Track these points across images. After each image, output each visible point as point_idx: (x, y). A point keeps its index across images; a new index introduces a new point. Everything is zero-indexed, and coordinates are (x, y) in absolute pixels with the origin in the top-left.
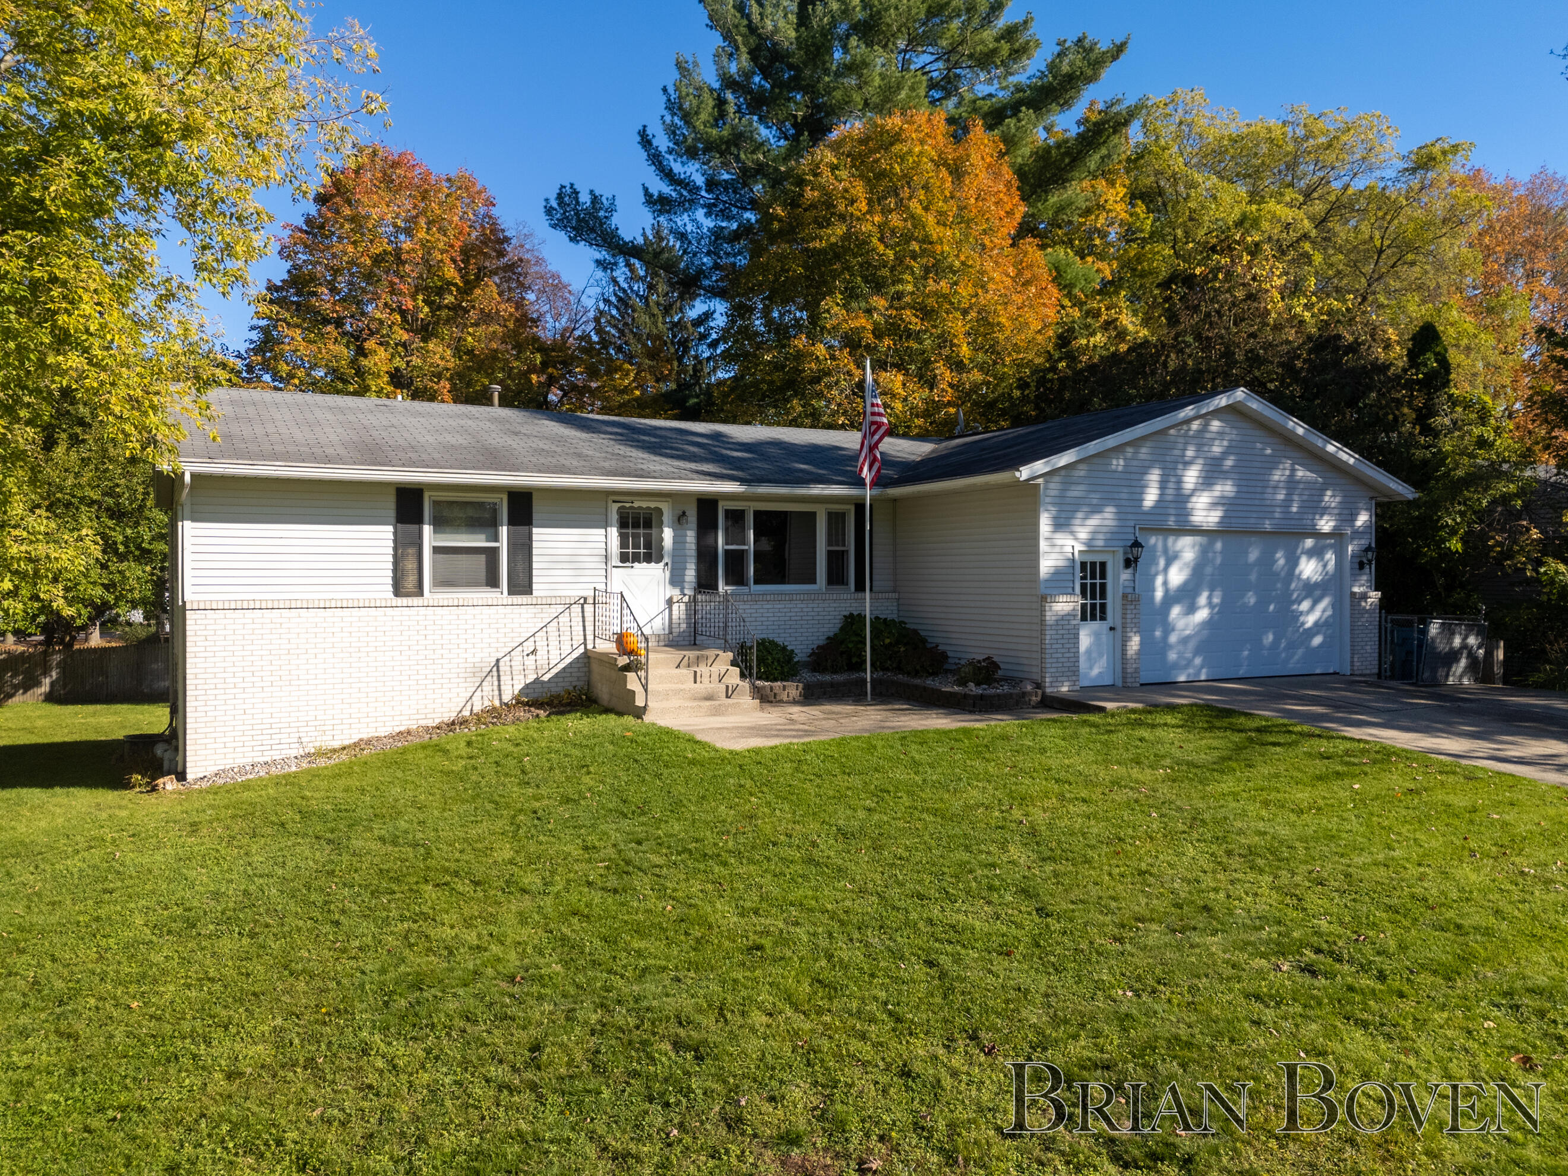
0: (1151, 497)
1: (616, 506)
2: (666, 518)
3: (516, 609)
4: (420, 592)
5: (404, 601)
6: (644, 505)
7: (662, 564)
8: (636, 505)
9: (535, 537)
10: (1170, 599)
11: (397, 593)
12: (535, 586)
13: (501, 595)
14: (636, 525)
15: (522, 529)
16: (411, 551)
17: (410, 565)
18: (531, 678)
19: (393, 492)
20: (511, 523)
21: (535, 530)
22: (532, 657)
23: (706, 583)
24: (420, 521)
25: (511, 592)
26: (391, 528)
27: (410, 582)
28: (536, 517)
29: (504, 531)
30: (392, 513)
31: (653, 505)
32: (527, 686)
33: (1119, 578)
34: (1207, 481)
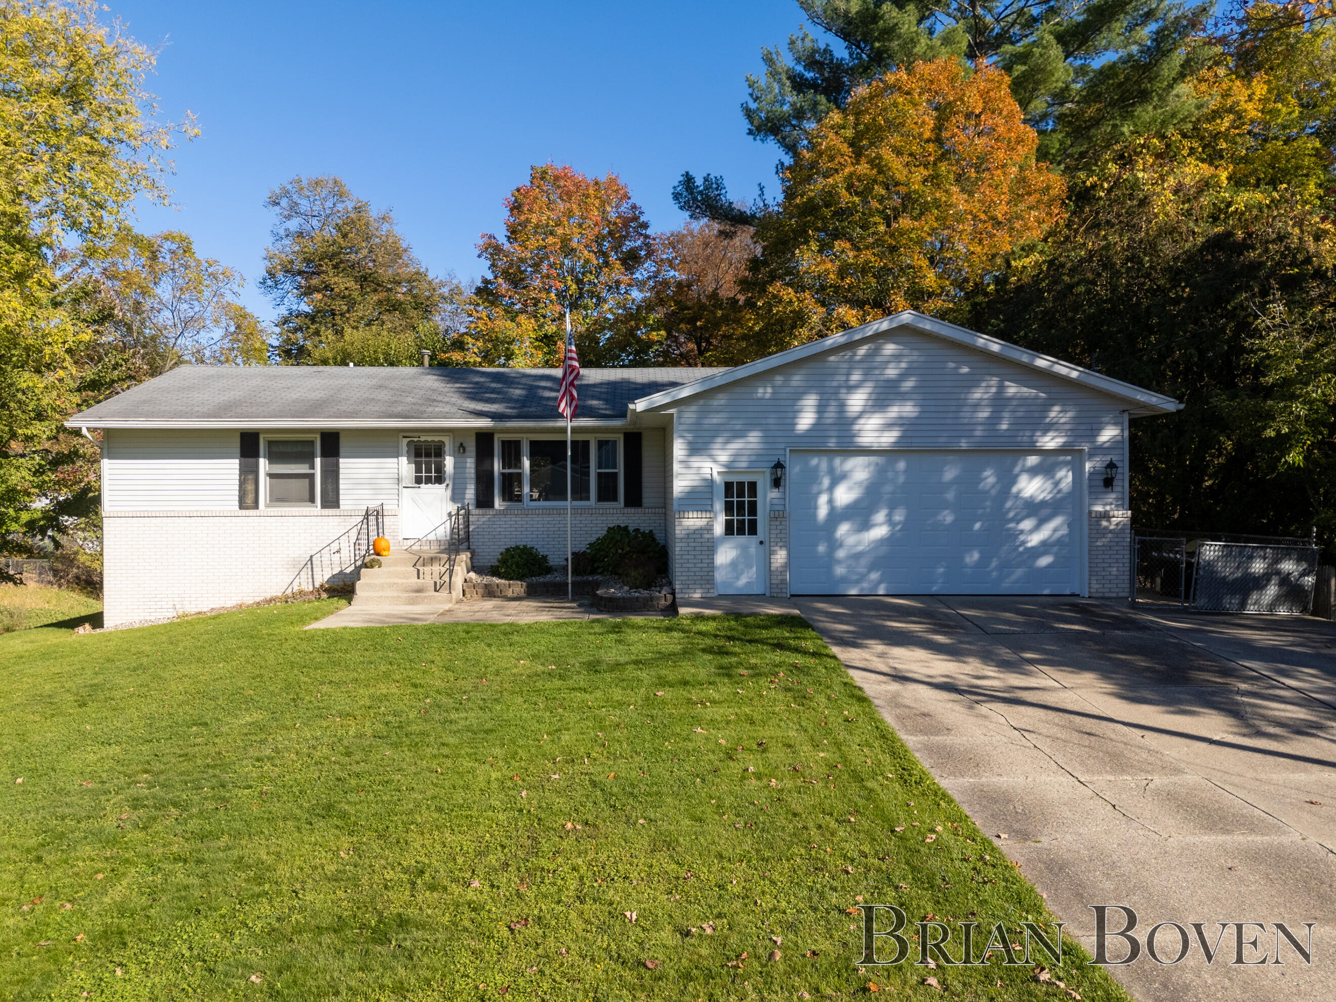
0: (806, 420)
1: (406, 441)
2: (447, 448)
3: (326, 519)
4: (256, 506)
5: (244, 512)
6: (429, 439)
7: (444, 485)
8: (422, 439)
9: (341, 466)
10: (837, 516)
11: (241, 507)
12: (341, 502)
13: (317, 509)
14: (428, 455)
15: (331, 460)
16: (250, 477)
17: (250, 487)
18: (336, 570)
19: (238, 435)
20: (323, 455)
21: (341, 460)
22: (337, 555)
23: (484, 501)
24: (256, 455)
25: (324, 506)
26: (237, 461)
27: (250, 499)
28: (342, 450)
29: (318, 461)
30: (238, 450)
31: (436, 439)
32: (333, 576)
33: (767, 496)
34: (879, 402)
